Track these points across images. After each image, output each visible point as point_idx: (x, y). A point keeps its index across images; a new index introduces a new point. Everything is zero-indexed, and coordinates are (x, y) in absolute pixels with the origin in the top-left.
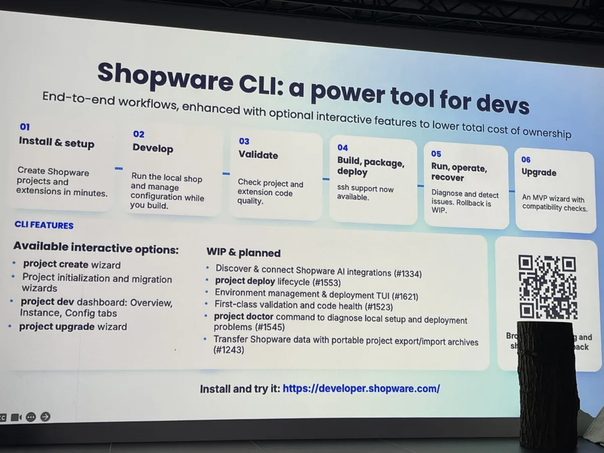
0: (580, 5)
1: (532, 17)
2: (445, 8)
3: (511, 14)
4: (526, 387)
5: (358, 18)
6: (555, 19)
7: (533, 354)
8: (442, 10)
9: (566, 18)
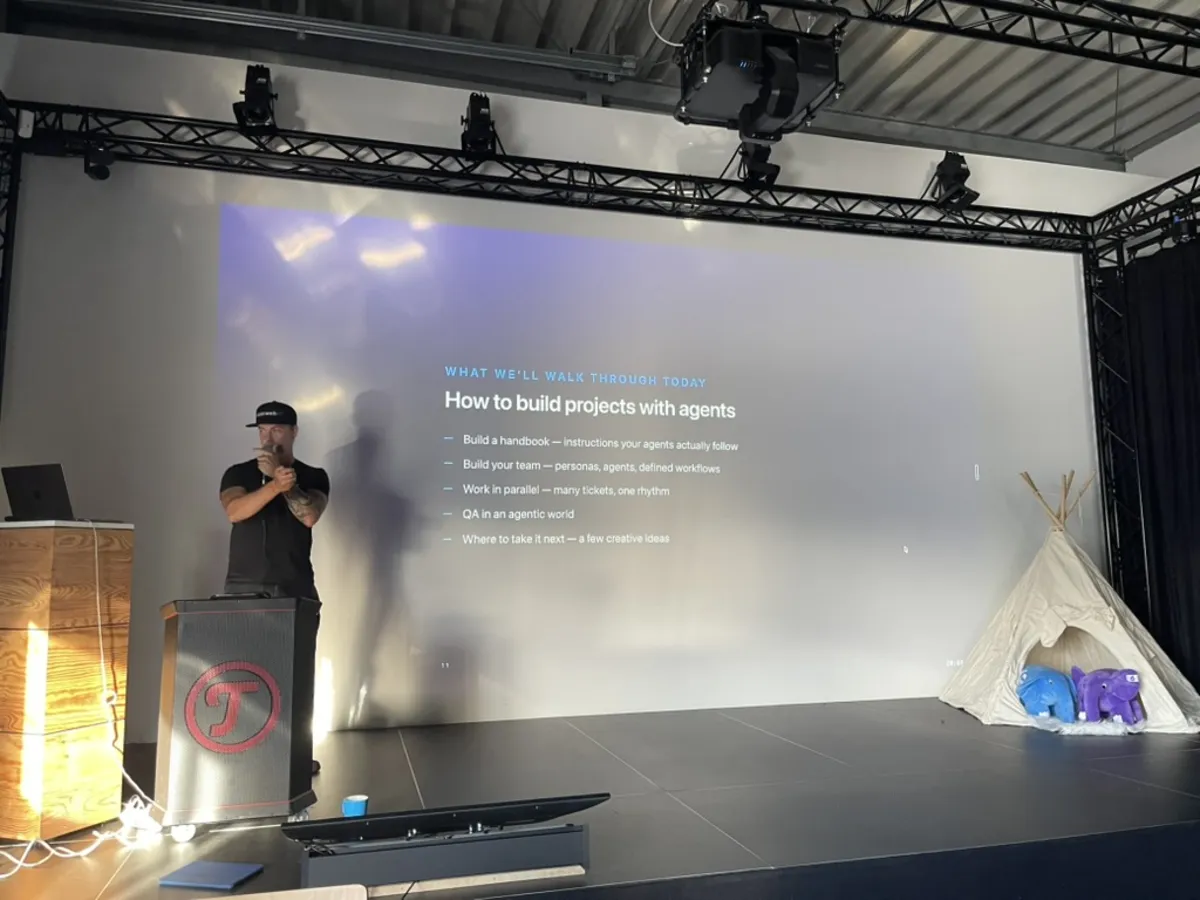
1: (874, 211)
2: (777, 202)
5: (675, 213)
6: (901, 215)
9: (913, 212)
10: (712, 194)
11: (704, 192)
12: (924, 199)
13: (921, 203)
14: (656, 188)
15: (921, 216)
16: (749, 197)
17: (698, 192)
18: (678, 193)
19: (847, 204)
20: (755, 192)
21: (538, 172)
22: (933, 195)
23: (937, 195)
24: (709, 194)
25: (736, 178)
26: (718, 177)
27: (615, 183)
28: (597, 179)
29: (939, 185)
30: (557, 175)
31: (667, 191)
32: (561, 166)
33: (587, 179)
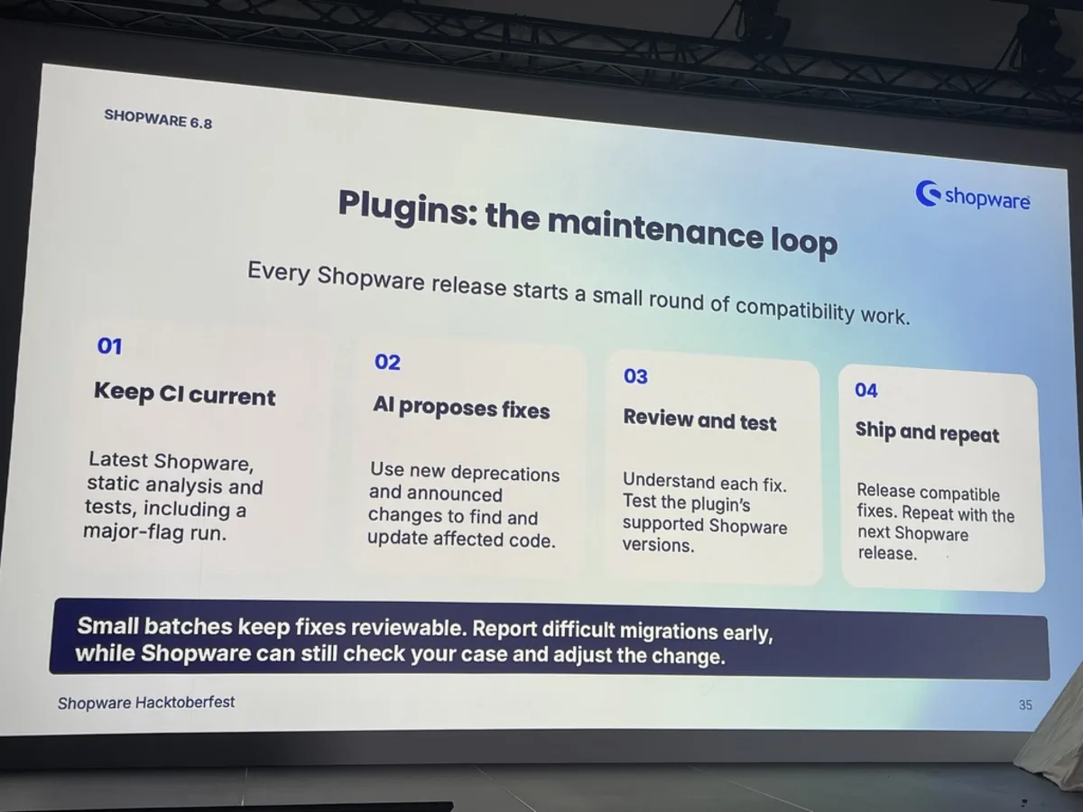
0: (1004, 67)
1: (929, 83)
2: (790, 70)
3: (895, 79)
5: (650, 84)
6: (966, 88)
8: (785, 71)
9: (985, 85)
10: (699, 58)
11: (687, 54)
12: (1000, 69)
13: (996, 75)
14: (621, 49)
15: (995, 91)
16: (752, 64)
17: (680, 55)
18: (654, 57)
19: (889, 74)
20: (760, 57)
21: (463, 27)
22: (1012, 63)
23: (1018, 63)
24: (694, 57)
25: (734, 38)
26: (710, 36)
27: (566, 42)
28: (543, 39)
29: (1020, 50)
30: (486, 31)
31: (637, 53)
32: (494, 18)
33: (527, 38)
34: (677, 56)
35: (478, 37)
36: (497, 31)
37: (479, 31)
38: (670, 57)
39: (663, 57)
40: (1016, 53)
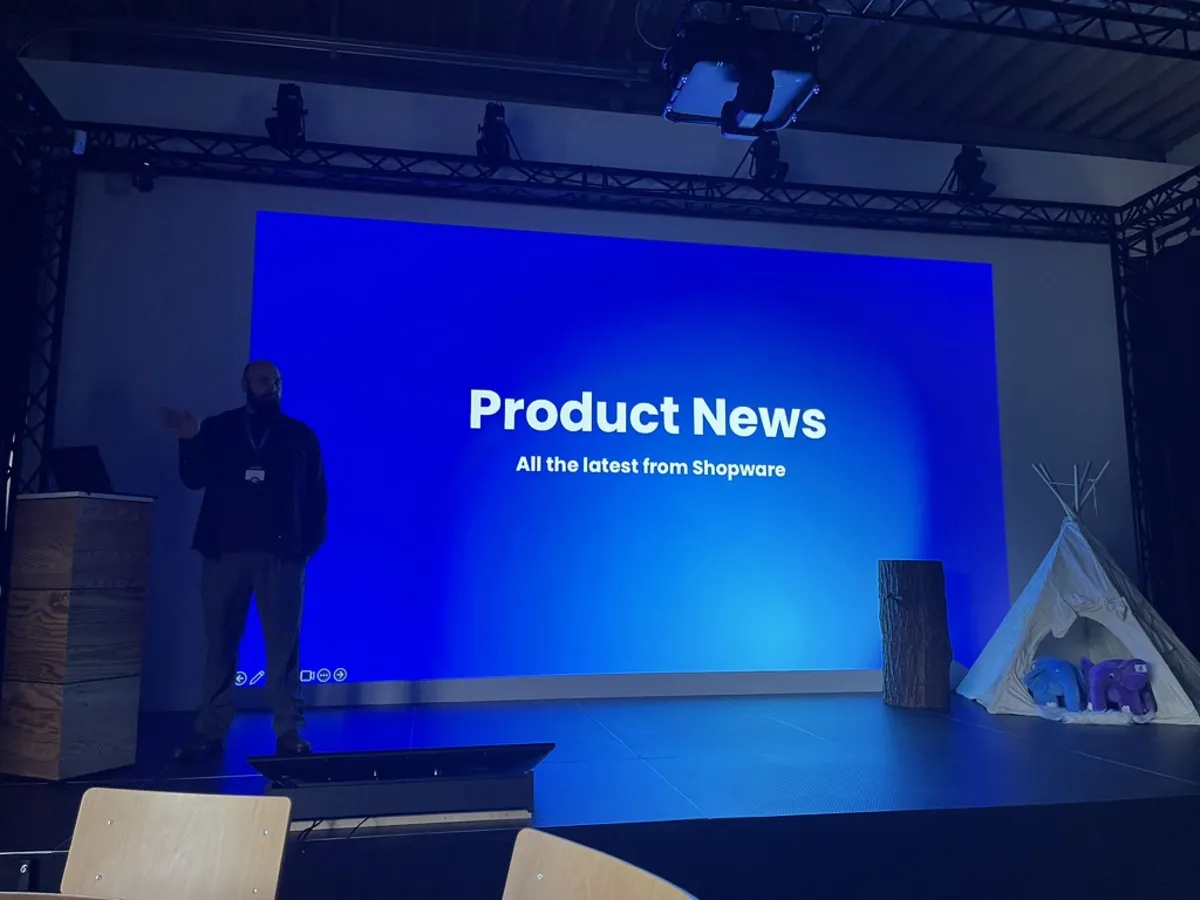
0: (945, 191)
1: (890, 205)
2: (790, 199)
4: (889, 636)
5: (689, 212)
6: (917, 208)
7: (897, 597)
8: (786, 200)
10: (724, 193)
11: (715, 190)
12: (942, 193)
13: (939, 197)
15: (938, 209)
16: (762, 195)
17: (710, 191)
19: (861, 199)
20: (767, 190)
22: (950, 188)
23: (954, 188)
24: (721, 193)
25: (748, 177)
27: (628, 184)
28: (610, 181)
29: (956, 180)
30: (571, 178)
31: (679, 191)
32: (575, 169)
33: (600, 181)
34: (707, 193)
35: (565, 183)
36: (578, 177)
37: (566, 179)
38: (701, 193)
39: (698, 193)
40: (953, 180)
